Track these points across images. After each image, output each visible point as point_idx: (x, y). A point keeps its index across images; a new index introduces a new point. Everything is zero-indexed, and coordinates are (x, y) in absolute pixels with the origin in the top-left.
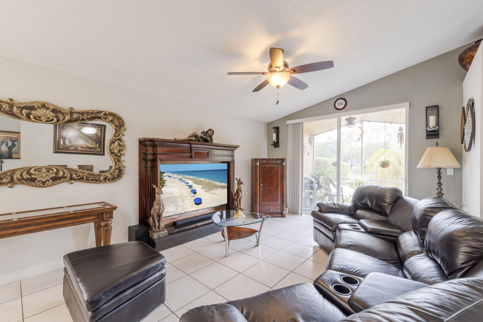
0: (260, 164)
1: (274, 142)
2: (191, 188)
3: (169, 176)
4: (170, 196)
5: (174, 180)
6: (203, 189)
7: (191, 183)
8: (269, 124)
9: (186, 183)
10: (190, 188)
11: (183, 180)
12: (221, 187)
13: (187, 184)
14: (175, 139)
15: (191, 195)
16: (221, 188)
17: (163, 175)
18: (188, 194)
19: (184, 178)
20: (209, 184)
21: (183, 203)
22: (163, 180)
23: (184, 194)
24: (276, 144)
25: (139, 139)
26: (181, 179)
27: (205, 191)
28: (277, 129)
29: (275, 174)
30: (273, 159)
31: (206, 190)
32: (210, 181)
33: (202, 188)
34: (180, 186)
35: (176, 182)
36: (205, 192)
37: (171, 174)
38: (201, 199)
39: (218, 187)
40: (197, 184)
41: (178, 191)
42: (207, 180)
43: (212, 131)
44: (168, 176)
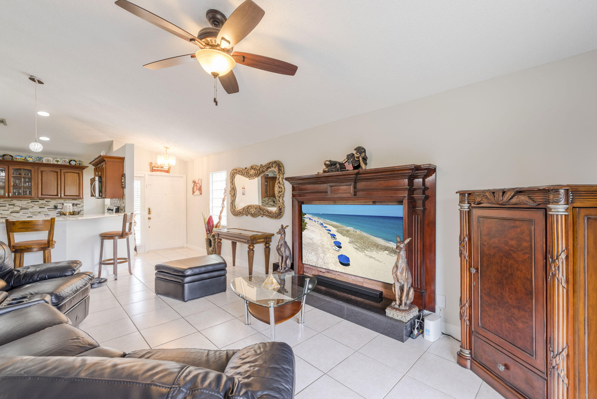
2: (335, 238)
3: (310, 219)
4: (311, 242)
5: (314, 224)
6: (351, 244)
7: (334, 231)
9: (327, 230)
10: (333, 238)
11: (325, 225)
12: (386, 249)
13: (329, 232)
15: (334, 247)
16: (387, 252)
17: (304, 216)
18: (330, 245)
19: (325, 223)
20: (361, 238)
21: (324, 256)
22: (305, 222)
23: (325, 244)
26: (322, 224)
27: (356, 248)
31: (356, 247)
32: (365, 234)
33: (349, 243)
34: (321, 232)
35: (317, 226)
36: (354, 249)
37: (311, 216)
38: (349, 258)
39: (381, 249)
40: (342, 235)
41: (319, 238)
42: (358, 232)
44: (309, 219)
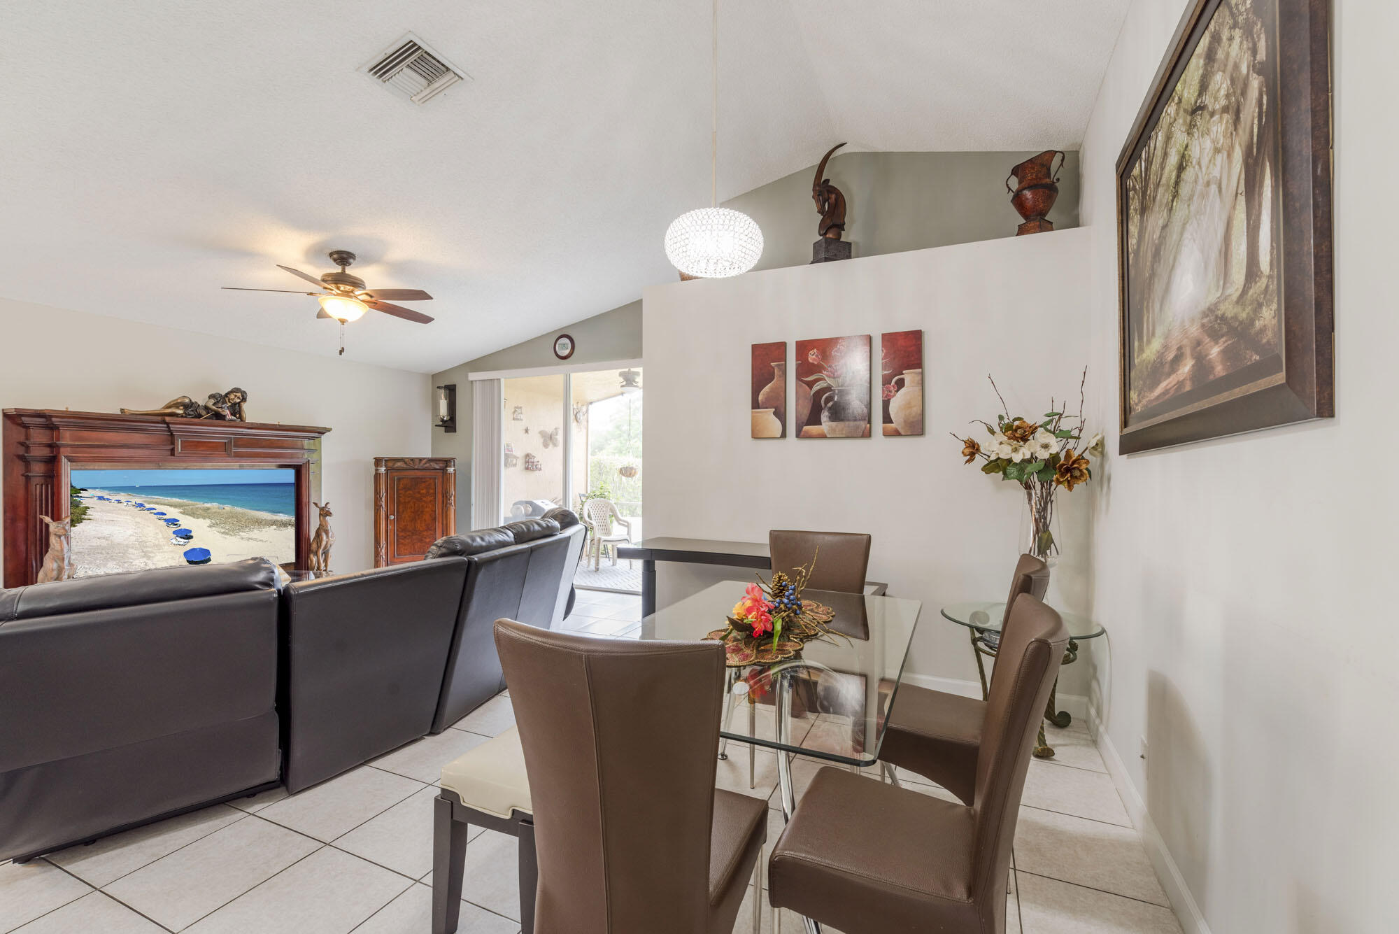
0: (387, 470)
1: (442, 420)
2: (176, 525)
3: (101, 498)
4: (104, 543)
5: (116, 507)
6: (214, 528)
7: (172, 513)
8: (435, 377)
9: (155, 514)
10: (172, 526)
11: (148, 506)
12: (273, 523)
13: (161, 516)
14: (122, 410)
15: (174, 541)
16: (275, 527)
17: (80, 495)
18: (164, 538)
19: (149, 503)
20: (232, 516)
21: (147, 561)
22: (82, 506)
23: (150, 539)
24: (449, 425)
25: (3, 410)
26: (141, 505)
27: (223, 533)
28: (451, 390)
29: (428, 492)
30: (421, 460)
31: (223, 530)
32: (239, 510)
33: (210, 526)
34: (138, 520)
35: (125, 510)
36: (220, 535)
37: (107, 492)
38: (209, 551)
39: (265, 524)
40: (194, 517)
41: (130, 532)
42: (228, 508)
43: (239, 395)
44: (95, 498)
